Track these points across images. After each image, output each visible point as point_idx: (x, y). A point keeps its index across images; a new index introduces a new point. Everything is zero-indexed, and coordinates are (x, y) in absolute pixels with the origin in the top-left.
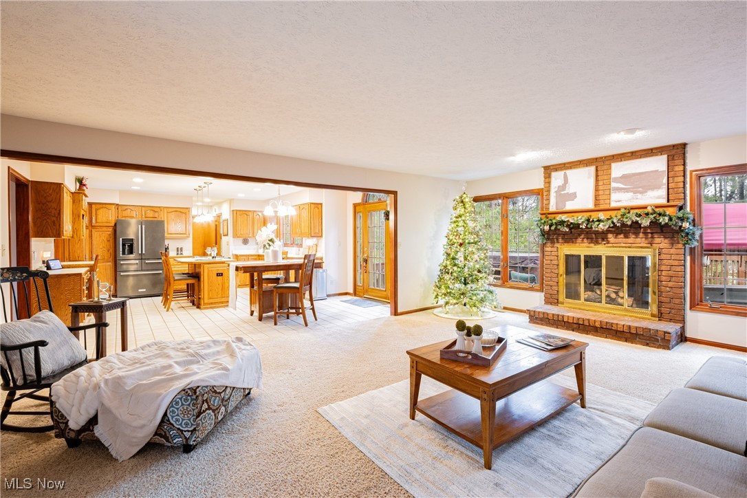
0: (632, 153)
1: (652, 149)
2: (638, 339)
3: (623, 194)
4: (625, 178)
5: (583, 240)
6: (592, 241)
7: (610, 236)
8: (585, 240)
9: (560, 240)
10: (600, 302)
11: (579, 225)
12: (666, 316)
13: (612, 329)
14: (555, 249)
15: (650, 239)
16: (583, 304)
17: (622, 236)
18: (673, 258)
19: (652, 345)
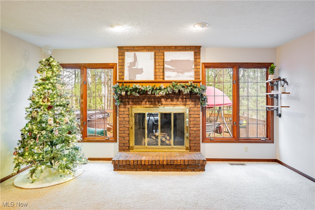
0: (175, 47)
1: (186, 47)
2: (188, 168)
3: (171, 72)
4: (172, 62)
5: (146, 103)
6: (152, 103)
7: (163, 100)
8: (147, 103)
9: (130, 103)
10: (158, 145)
11: (147, 91)
12: (192, 148)
13: (174, 164)
14: (127, 109)
15: (185, 102)
16: (146, 148)
17: (170, 100)
18: (196, 113)
19: (196, 170)
